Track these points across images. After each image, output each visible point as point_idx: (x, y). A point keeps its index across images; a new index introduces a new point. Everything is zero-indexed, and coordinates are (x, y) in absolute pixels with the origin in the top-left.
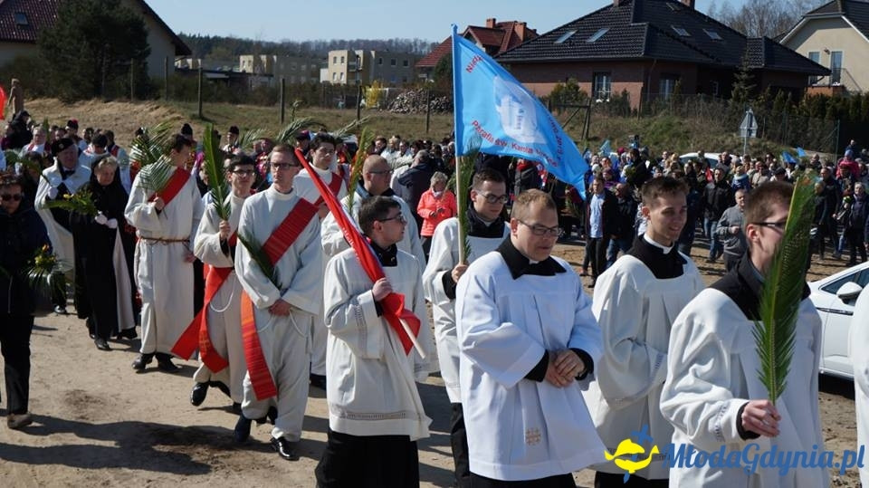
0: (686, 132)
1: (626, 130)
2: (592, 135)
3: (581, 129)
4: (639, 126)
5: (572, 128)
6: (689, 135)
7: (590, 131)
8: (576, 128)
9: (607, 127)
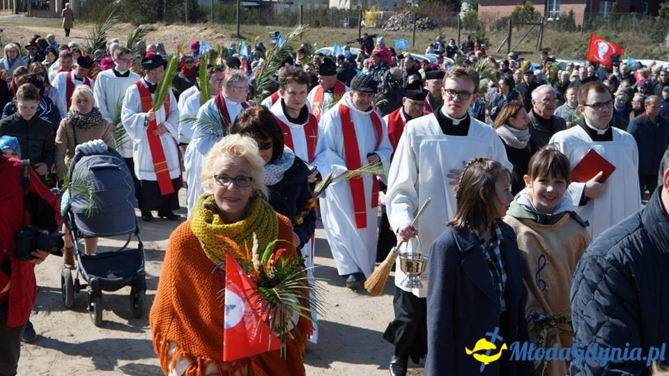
0: (621, 43)
1: (572, 43)
2: (544, 46)
3: (536, 42)
4: (583, 39)
5: (528, 41)
6: (623, 45)
7: (543, 43)
8: (531, 41)
9: (557, 40)
